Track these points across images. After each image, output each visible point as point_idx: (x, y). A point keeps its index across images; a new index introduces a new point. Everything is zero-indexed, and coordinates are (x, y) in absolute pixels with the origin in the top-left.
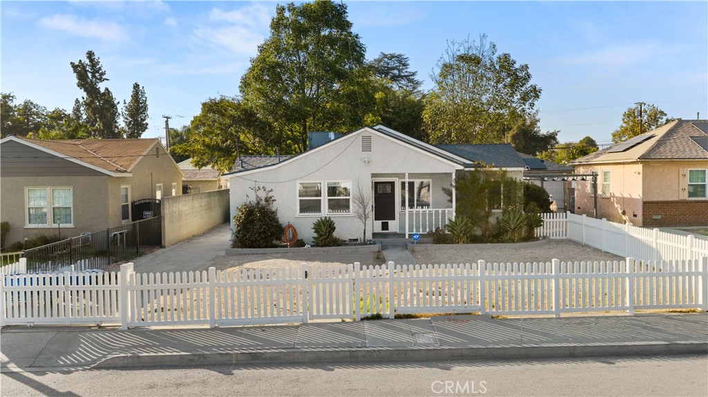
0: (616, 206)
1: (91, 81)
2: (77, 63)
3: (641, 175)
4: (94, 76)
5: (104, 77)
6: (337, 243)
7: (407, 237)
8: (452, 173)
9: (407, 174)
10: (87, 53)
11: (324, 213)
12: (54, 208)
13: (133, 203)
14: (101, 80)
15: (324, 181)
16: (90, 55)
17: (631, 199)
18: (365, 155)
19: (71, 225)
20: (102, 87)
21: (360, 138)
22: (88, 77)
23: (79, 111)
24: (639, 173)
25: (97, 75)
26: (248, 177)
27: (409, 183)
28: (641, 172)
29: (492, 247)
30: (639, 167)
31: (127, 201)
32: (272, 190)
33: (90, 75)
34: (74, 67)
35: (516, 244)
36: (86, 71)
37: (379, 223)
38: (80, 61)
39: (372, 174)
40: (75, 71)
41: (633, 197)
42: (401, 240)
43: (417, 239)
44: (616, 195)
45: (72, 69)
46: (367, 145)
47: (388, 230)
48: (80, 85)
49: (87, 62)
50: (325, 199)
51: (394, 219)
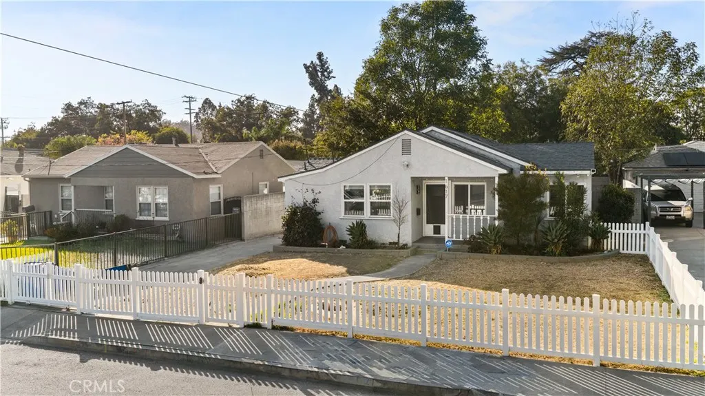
1: (321, 80)
2: (308, 64)
4: (323, 75)
5: (331, 75)
6: (372, 245)
8: (495, 178)
9: (446, 178)
10: (318, 55)
11: (366, 216)
12: (156, 204)
13: (225, 200)
14: (329, 78)
15: (366, 183)
16: (320, 55)
18: (405, 158)
19: (167, 219)
20: (330, 85)
21: (400, 140)
22: (318, 75)
23: (314, 107)
25: (326, 73)
29: (527, 260)
31: (220, 199)
32: (320, 192)
33: (319, 74)
34: (306, 67)
35: (557, 258)
36: (317, 71)
37: (431, 226)
38: (312, 62)
39: (412, 178)
40: (307, 72)
43: (449, 246)
45: (305, 70)
46: (406, 148)
47: (439, 234)
48: (312, 84)
49: (318, 62)
50: (367, 201)
51: (444, 224)
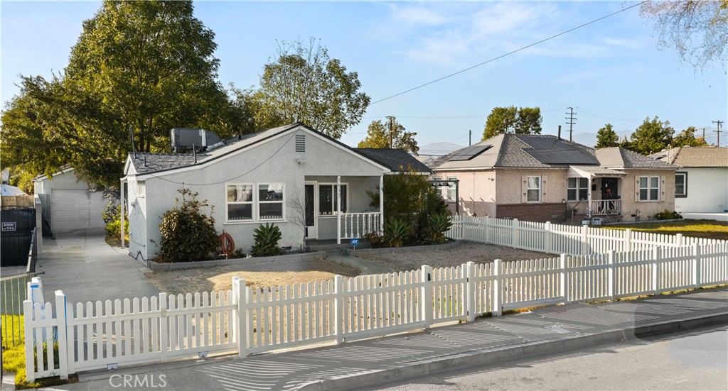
0: (465, 209)
3: (495, 181)
7: (339, 242)
8: (380, 177)
9: (339, 177)
11: (256, 220)
15: (255, 183)
17: (483, 203)
18: (299, 155)
21: (294, 136)
24: (492, 180)
26: (168, 178)
27: (341, 186)
28: (495, 178)
30: (493, 175)
39: (306, 176)
41: (485, 201)
42: (333, 246)
43: (355, 244)
44: (464, 200)
46: (300, 145)
47: (307, 236)
50: (256, 204)
51: (313, 225)
